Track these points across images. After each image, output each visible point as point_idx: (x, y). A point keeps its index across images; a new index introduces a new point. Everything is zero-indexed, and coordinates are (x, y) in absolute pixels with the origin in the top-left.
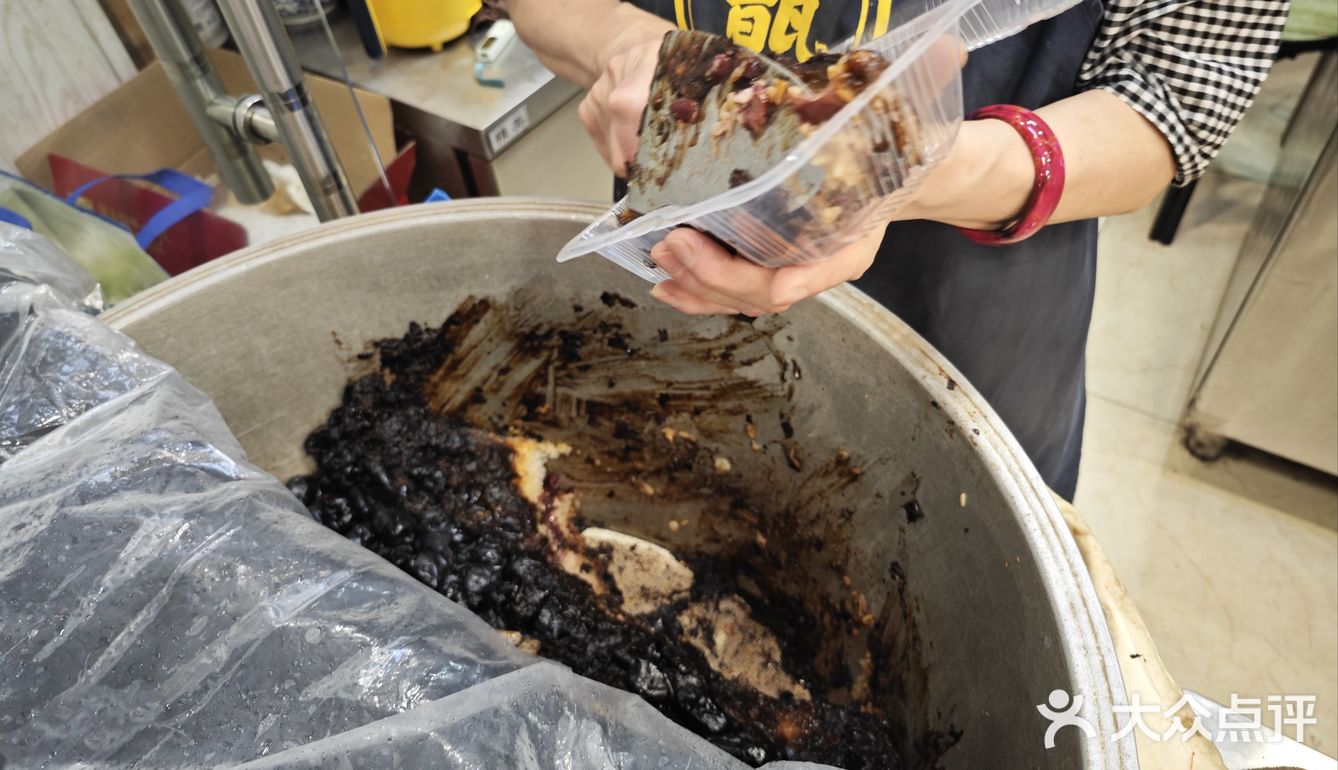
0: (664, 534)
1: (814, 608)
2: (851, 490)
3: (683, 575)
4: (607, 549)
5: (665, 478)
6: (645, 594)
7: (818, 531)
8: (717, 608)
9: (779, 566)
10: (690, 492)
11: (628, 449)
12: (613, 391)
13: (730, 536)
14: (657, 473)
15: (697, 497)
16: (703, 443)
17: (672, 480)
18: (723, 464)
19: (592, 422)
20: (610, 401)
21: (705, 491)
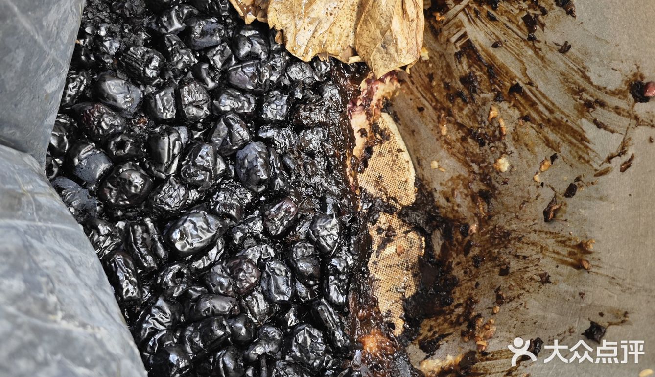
0: (424, 162)
1: (459, 296)
2: (566, 270)
3: (409, 197)
4: (385, 136)
5: (461, 134)
6: (378, 181)
7: (514, 265)
8: (406, 232)
9: (466, 253)
10: (466, 158)
11: (459, 94)
12: (491, 50)
13: (458, 205)
14: (461, 126)
15: (466, 164)
16: (508, 140)
18: (504, 164)
19: (458, 56)
20: (482, 54)
21: (475, 167)
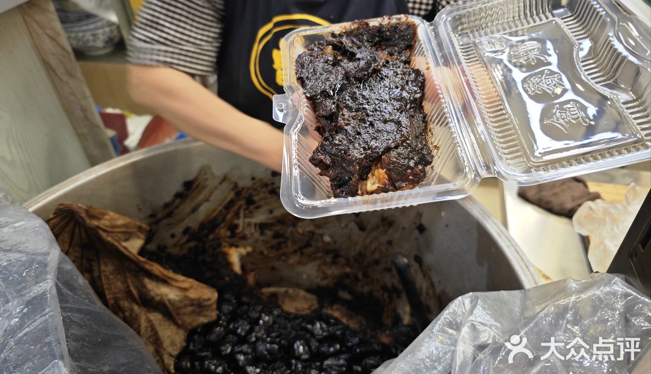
1: (378, 293)
3: (313, 299)
4: (275, 295)
5: (299, 254)
7: (377, 256)
9: (358, 280)
10: (312, 258)
11: (279, 244)
12: (272, 216)
13: (333, 273)
14: (295, 252)
15: (315, 259)
17: (302, 254)
18: (327, 239)
19: (262, 233)
20: (271, 221)
21: (319, 255)
